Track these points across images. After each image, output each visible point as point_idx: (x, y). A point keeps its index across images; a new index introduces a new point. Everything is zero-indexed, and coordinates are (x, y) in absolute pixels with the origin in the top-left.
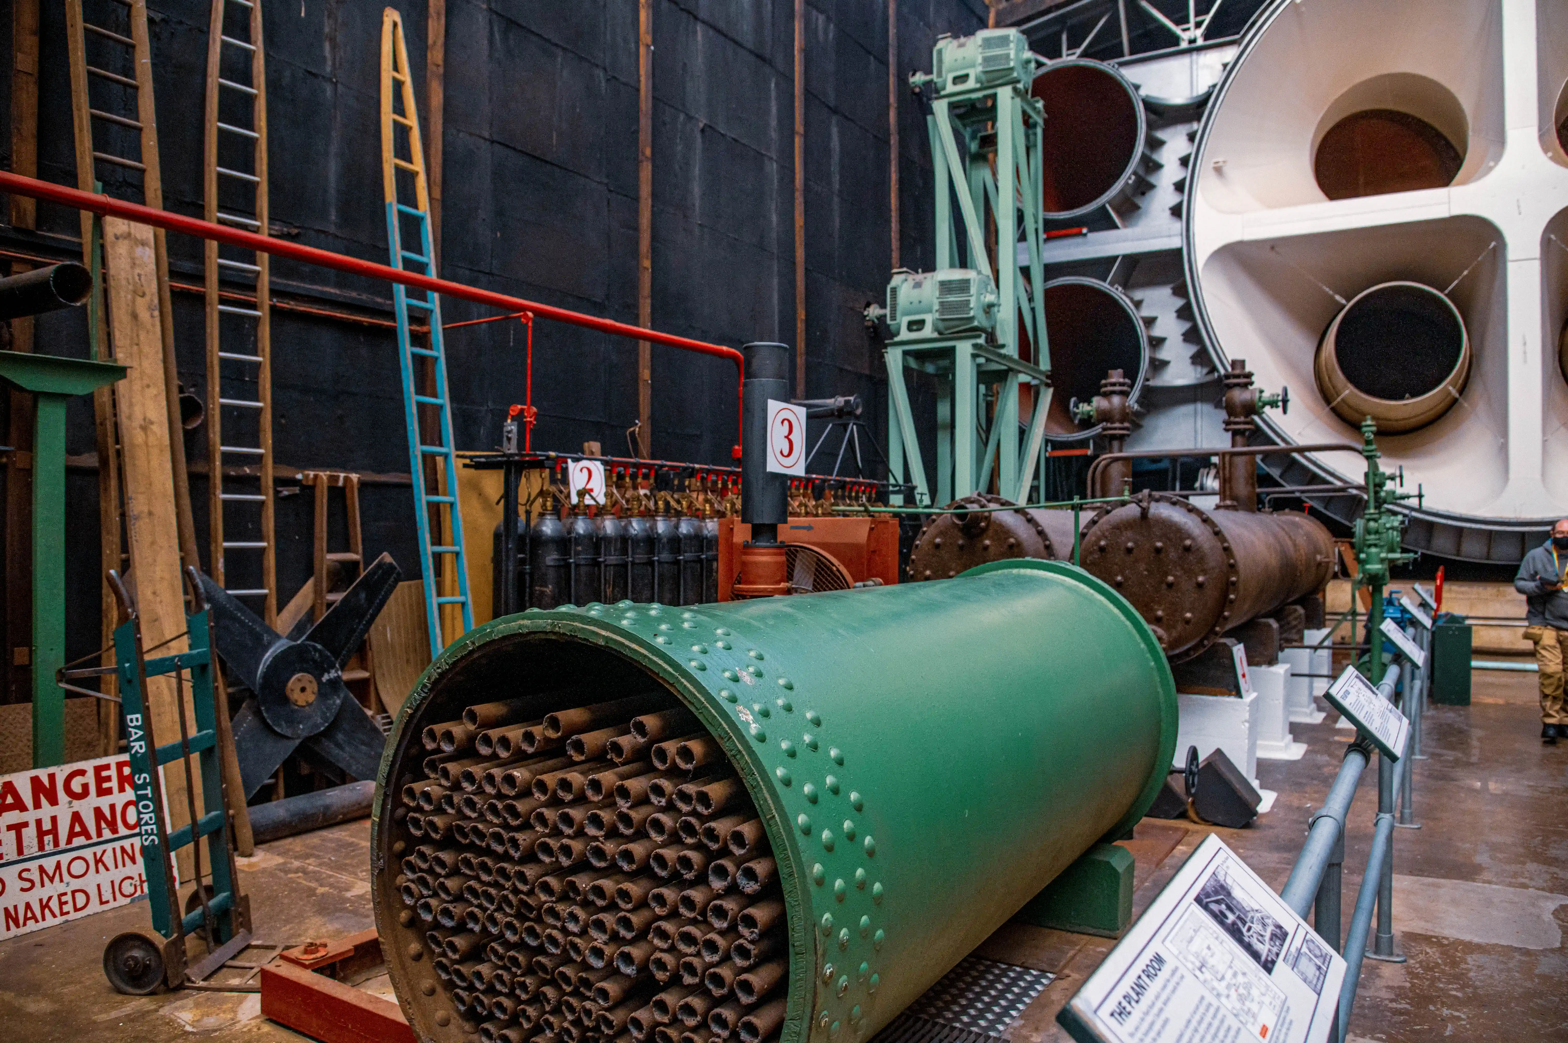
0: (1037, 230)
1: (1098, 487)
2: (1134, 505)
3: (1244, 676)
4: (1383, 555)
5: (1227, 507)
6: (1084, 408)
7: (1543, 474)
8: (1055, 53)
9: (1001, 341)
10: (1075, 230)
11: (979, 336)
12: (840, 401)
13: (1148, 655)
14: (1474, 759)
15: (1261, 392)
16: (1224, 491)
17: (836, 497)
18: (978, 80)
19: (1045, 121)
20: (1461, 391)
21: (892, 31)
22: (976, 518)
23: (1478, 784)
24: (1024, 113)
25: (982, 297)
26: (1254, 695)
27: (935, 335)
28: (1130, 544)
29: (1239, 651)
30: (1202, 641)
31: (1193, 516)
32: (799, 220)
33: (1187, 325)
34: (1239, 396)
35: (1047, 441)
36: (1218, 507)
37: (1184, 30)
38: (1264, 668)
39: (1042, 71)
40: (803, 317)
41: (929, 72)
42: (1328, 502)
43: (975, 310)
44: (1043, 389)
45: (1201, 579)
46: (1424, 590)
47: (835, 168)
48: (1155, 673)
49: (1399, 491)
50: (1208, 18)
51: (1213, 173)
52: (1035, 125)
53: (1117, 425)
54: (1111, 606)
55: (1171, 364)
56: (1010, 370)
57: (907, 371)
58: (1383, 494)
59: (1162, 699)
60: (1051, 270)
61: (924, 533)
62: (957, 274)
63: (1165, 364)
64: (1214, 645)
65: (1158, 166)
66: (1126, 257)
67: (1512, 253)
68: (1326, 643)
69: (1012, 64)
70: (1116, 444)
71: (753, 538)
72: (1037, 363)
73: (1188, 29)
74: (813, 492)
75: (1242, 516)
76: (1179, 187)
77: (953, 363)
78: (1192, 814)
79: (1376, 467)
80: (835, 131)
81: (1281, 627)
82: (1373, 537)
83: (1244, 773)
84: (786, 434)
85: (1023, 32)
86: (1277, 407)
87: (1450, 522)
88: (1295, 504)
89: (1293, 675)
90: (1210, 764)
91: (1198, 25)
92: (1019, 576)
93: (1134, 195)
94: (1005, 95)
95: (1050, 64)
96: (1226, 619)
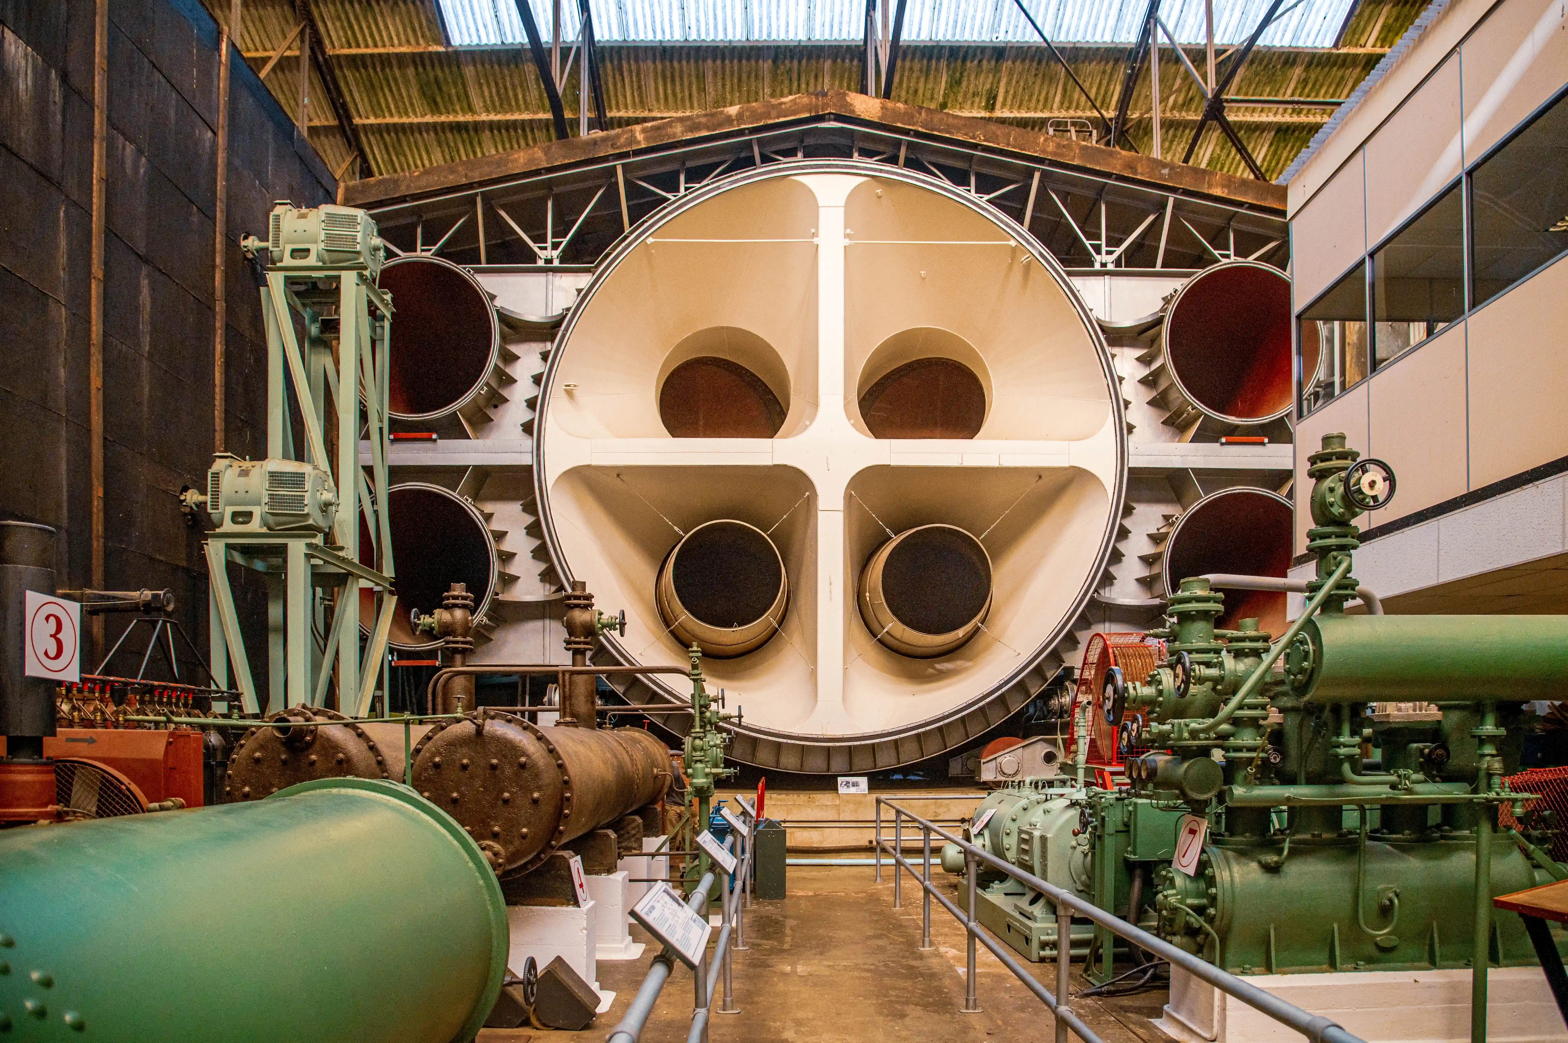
0: (381, 429)
1: (439, 700)
2: (468, 722)
3: (581, 886)
4: (707, 770)
5: (567, 724)
6: (426, 620)
7: (844, 698)
8: (410, 247)
9: (340, 543)
10: (425, 435)
11: (315, 536)
12: (147, 594)
13: (477, 874)
14: (786, 946)
15: (601, 614)
16: (565, 708)
17: (142, 702)
18: (320, 258)
19: (393, 314)
20: (780, 623)
21: (221, 184)
22: (300, 732)
23: (789, 969)
24: (370, 303)
25: (318, 494)
26: (592, 903)
27: (264, 530)
28: (465, 761)
29: (576, 863)
30: (538, 855)
31: (528, 734)
32: (96, 382)
33: (537, 543)
34: (580, 616)
35: (391, 651)
36: (558, 724)
37: (541, 248)
38: (603, 876)
39: (392, 262)
40: (101, 494)
41: (264, 238)
42: (667, 719)
43: (310, 507)
44: (386, 597)
45: (536, 795)
46: (746, 799)
47: (144, 327)
48: (484, 891)
49: (722, 712)
50: (565, 241)
51: (564, 394)
52: (383, 318)
53: (460, 639)
54: (438, 826)
55: (520, 581)
56: (350, 574)
57: (231, 568)
58: (708, 714)
59: (492, 916)
60: (396, 473)
61: (242, 746)
62: (291, 466)
63: (515, 579)
64: (553, 857)
65: (512, 381)
66: (476, 468)
67: (822, 503)
68: (663, 850)
69: (359, 248)
70: (458, 657)
71: (8, 754)
72: (380, 569)
73: (545, 248)
74: (112, 696)
75: (582, 732)
76: (531, 404)
77: (285, 561)
78: (534, 1020)
79: (703, 690)
80: (145, 283)
81: (619, 837)
82: (698, 753)
83: (583, 977)
84: (53, 632)
85: (372, 216)
86: (615, 629)
87: (770, 738)
88: (635, 721)
89: (630, 881)
90: (549, 972)
91: (555, 246)
92: (339, 796)
93: (486, 407)
94: (349, 280)
95: (404, 256)
96: (561, 833)
